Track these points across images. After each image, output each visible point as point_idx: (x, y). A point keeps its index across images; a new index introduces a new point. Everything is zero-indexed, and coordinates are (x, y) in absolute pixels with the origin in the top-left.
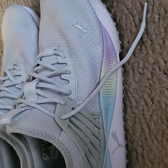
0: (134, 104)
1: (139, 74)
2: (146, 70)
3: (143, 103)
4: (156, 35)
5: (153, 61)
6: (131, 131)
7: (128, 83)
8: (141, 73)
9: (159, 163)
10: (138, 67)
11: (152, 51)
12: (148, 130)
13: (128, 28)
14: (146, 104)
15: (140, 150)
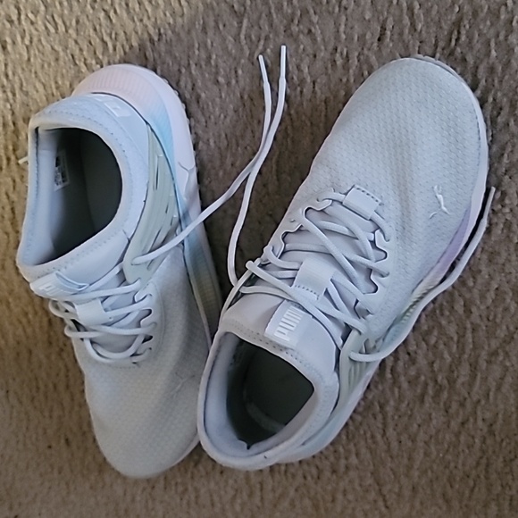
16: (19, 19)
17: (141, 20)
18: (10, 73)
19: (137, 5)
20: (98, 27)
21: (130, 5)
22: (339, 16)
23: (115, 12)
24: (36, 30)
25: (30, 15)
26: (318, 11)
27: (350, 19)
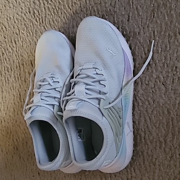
0: (140, 104)
1: (145, 84)
2: (150, 82)
3: (147, 103)
4: (159, 61)
5: (156, 77)
6: (137, 122)
7: (137, 91)
8: (147, 84)
9: (156, 142)
10: (145, 80)
11: (156, 70)
12: (149, 121)
13: (139, 55)
14: (149, 104)
15: (143, 135)
16: (19, 33)
17: (54, 27)
18: (18, 51)
19: (53, 23)
20: (42, 32)
21: (51, 23)
22: (114, 15)
23: (47, 26)
24: (24, 36)
25: (22, 31)
26: (107, 15)
27: (118, 15)
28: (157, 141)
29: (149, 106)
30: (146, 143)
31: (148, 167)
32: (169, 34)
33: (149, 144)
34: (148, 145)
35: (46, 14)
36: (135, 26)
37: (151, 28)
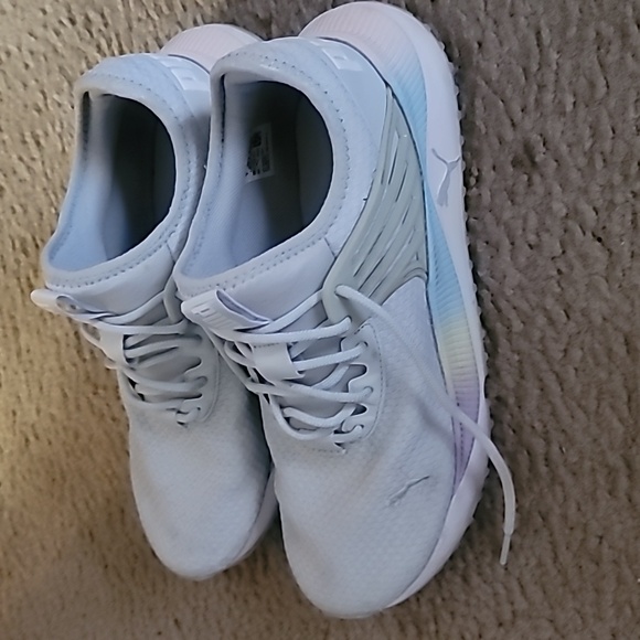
0: (517, 326)
1: (527, 247)
2: (545, 237)
3: (541, 320)
4: (569, 146)
5: (564, 211)
6: (511, 401)
7: (498, 275)
8: (532, 243)
9: (593, 470)
10: (524, 230)
11: (561, 186)
12: (559, 389)
13: (491, 131)
14: (551, 322)
15: (539, 446)
28: (597, 467)
29: (550, 333)
30: (554, 479)
31: (572, 572)
32: (598, 34)
33: (568, 480)
34: (562, 484)
35: (129, 20)
36: (464, 18)
37: (526, 18)
